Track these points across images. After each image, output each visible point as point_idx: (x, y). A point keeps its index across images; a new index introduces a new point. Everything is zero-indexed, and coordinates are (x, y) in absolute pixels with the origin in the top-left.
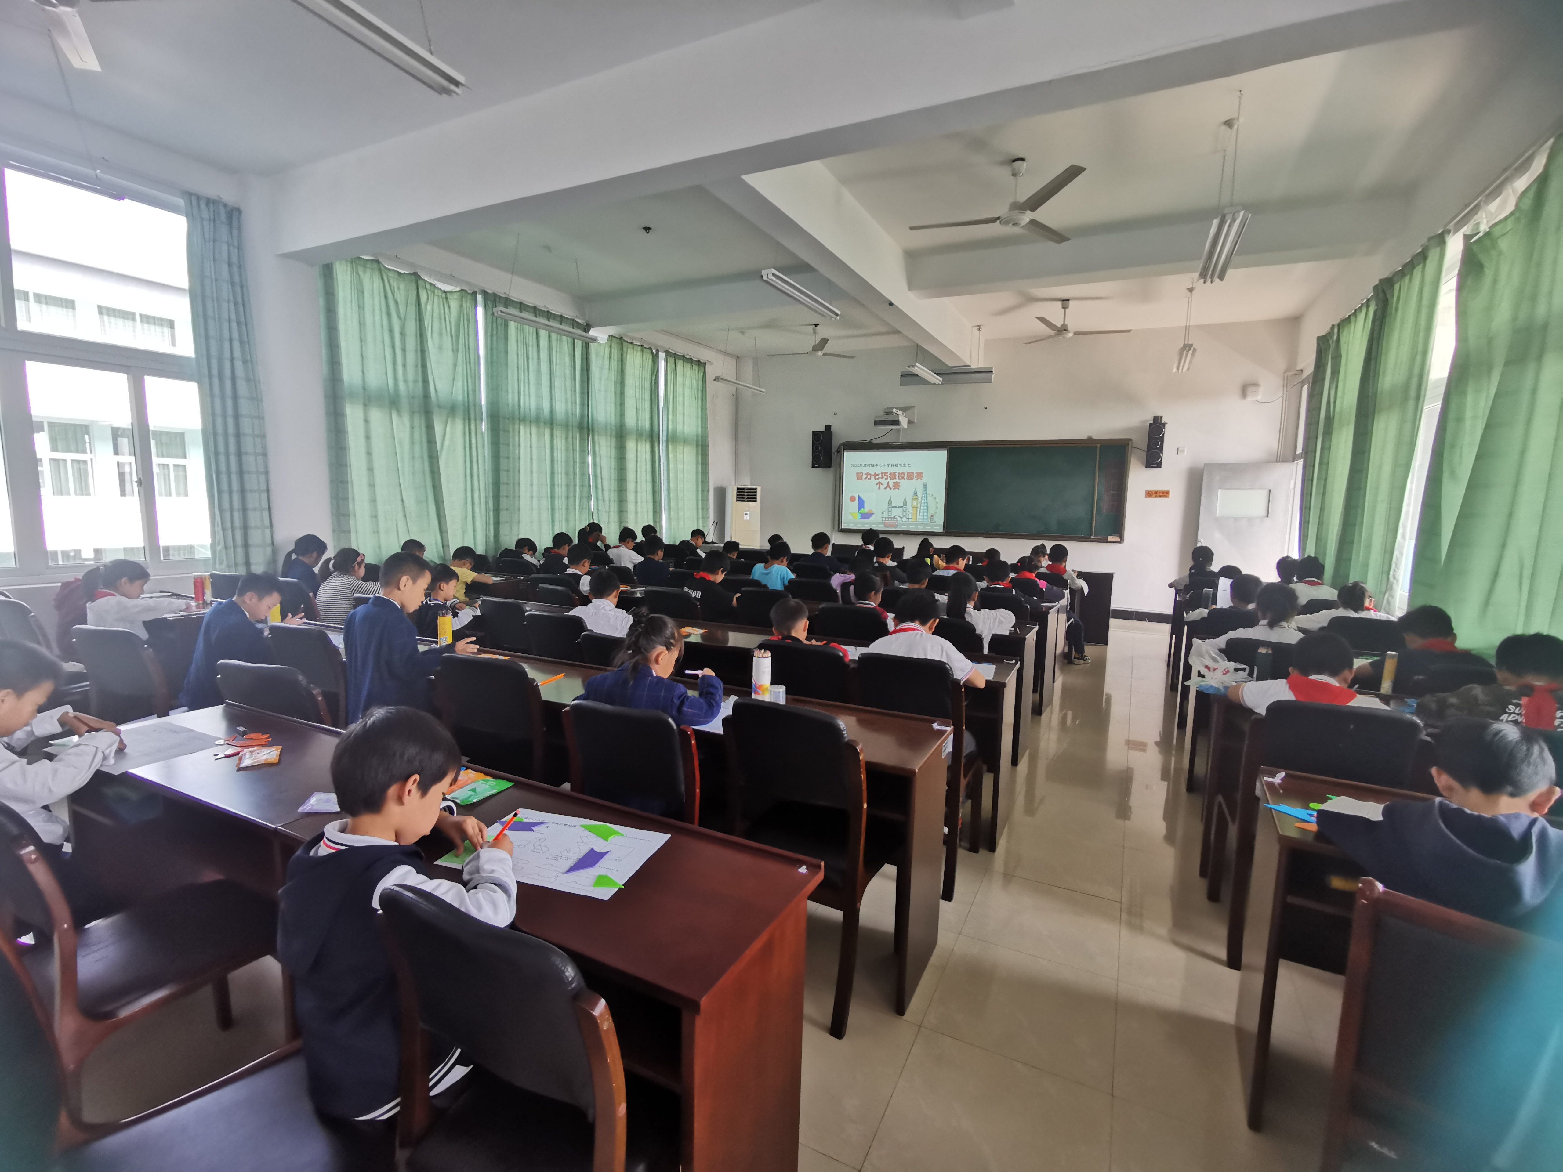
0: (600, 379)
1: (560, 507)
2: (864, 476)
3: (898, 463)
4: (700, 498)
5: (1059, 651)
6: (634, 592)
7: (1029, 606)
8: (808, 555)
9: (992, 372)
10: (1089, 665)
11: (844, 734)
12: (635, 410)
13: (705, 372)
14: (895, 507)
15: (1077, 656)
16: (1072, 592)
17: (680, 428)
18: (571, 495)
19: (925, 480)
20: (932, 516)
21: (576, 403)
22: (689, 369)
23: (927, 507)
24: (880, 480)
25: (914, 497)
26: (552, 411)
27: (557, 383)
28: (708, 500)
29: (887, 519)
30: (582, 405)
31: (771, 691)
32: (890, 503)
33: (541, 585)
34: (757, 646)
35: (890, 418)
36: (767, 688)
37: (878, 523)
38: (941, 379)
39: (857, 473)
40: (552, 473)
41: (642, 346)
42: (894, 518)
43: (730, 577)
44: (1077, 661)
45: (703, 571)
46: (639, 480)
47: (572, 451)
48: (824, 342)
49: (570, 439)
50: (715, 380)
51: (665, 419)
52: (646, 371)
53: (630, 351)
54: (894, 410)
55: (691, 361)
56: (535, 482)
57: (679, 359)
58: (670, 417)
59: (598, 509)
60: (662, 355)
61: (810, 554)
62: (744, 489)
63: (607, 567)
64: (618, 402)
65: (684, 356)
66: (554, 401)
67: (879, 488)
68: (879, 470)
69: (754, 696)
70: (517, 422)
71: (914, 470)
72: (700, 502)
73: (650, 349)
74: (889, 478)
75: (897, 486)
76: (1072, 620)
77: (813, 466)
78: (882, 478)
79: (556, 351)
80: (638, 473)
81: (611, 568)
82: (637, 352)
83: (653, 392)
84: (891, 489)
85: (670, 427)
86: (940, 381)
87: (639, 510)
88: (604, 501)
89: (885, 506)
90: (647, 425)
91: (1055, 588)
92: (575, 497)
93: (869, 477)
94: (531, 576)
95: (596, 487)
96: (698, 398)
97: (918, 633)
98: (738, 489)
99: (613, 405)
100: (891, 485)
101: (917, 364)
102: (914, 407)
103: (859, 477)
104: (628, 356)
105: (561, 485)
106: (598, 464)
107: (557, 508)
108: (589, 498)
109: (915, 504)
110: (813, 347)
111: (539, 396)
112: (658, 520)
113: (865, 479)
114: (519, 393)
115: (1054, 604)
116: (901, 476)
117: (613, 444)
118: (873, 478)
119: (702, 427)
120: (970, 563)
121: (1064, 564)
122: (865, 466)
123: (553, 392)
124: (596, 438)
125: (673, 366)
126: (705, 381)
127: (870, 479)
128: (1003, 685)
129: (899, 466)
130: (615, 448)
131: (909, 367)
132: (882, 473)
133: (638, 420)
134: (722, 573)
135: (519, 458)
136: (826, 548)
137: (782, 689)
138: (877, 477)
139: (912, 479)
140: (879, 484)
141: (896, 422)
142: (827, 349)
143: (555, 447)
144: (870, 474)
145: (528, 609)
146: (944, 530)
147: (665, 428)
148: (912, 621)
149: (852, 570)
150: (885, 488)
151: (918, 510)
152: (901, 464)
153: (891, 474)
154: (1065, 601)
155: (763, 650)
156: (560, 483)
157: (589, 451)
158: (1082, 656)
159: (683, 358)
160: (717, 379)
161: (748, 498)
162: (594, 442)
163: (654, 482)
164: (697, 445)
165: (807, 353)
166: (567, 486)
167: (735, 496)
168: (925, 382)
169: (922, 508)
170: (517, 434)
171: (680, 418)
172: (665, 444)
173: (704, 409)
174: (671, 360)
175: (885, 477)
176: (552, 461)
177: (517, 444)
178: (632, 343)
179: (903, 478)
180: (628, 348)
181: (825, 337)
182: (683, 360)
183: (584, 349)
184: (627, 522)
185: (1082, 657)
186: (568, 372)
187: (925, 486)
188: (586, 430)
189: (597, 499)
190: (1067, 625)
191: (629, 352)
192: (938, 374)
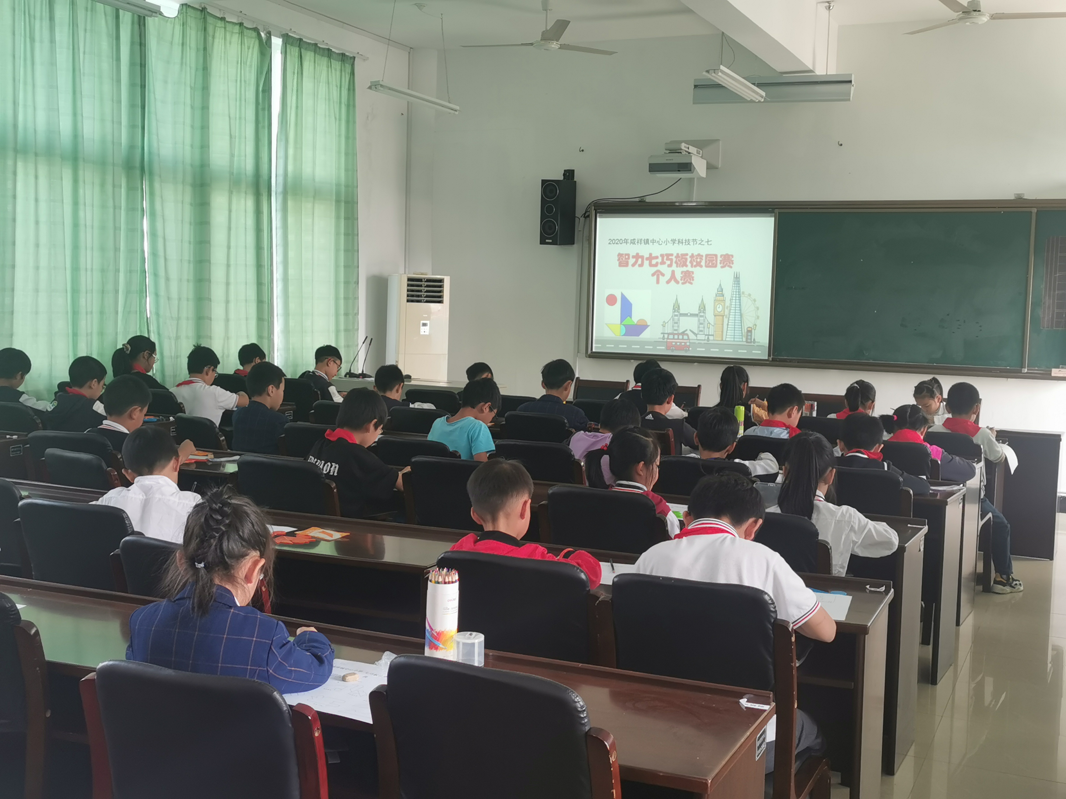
0: (166, 82)
1: (89, 310)
2: (632, 261)
3: (691, 238)
4: (342, 296)
5: (967, 568)
6: (220, 465)
7: (911, 492)
8: (533, 399)
9: (850, 82)
10: (1021, 594)
11: (583, 719)
12: (228, 138)
13: (353, 73)
14: (686, 315)
15: (999, 579)
16: (990, 465)
17: (307, 170)
18: (110, 287)
19: (736, 267)
20: (748, 331)
21: (120, 123)
22: (325, 68)
23: (741, 315)
24: (660, 267)
25: (718, 298)
26: (76, 136)
27: (87, 86)
28: (356, 298)
29: (671, 337)
30: (132, 126)
31: (458, 643)
32: (676, 307)
33: (49, 451)
34: (435, 561)
35: (676, 159)
36: (452, 637)
37: (656, 343)
38: (763, 94)
39: (620, 255)
40: (76, 247)
41: (241, 24)
42: (683, 333)
43: (391, 438)
44: (999, 588)
45: (341, 425)
46: (232, 262)
47: (111, 210)
48: (562, 25)
49: (109, 188)
50: (370, 88)
51: (282, 154)
52: (247, 69)
53: (219, 33)
54: (683, 146)
55: (329, 53)
56: (43, 262)
57: (306, 49)
58: (291, 152)
59: (158, 314)
60: (277, 42)
61: (538, 397)
62: (420, 280)
63: (171, 418)
64: (198, 124)
65: (316, 45)
66: (79, 118)
67: (658, 282)
68: (657, 250)
69: (428, 652)
70: (10, 154)
71: (719, 250)
72: (342, 302)
73: (256, 30)
74: (674, 265)
75: (688, 278)
76: (990, 515)
77: (543, 242)
78: (663, 263)
79: (85, 30)
80: (232, 251)
81: (178, 420)
82: (232, 36)
83: (260, 107)
84: (677, 282)
85: (290, 168)
86: (762, 97)
87: (232, 316)
88: (169, 298)
89: (669, 313)
90: (249, 166)
91: (957, 458)
92: (117, 291)
93: (640, 261)
94: (31, 435)
95: (156, 275)
96: (340, 120)
97: (726, 538)
98: (409, 280)
99: (188, 129)
100: (678, 276)
101: (722, 67)
102: (719, 140)
103: (623, 261)
104: (216, 41)
105: (92, 269)
106: (160, 233)
107: (83, 310)
108: (142, 292)
109: (719, 310)
110: (543, 33)
111: (53, 109)
112: (266, 334)
113: (633, 265)
114: (15, 103)
115: (955, 488)
116: (697, 260)
117: (188, 198)
118: (646, 263)
119: (347, 170)
120: (814, 414)
121: (974, 417)
122: (633, 242)
123: (79, 103)
124: (157, 185)
125: (296, 60)
126: (354, 90)
127: (641, 265)
128: (864, 630)
129: (691, 243)
130: (191, 204)
131: (708, 71)
132: (662, 256)
133: (232, 155)
134: (376, 428)
135: (14, 220)
136: (566, 389)
137: (478, 639)
138: (654, 262)
139: (716, 266)
140: (658, 274)
141: (686, 167)
142: (567, 38)
143: (81, 201)
144: (642, 257)
145: (24, 493)
146: (769, 355)
147: (281, 171)
148: (718, 515)
149: (607, 426)
150: (668, 282)
151: (726, 320)
152: (694, 240)
153: (678, 256)
154: (975, 482)
155: (445, 570)
156: (89, 267)
157: (143, 210)
158: (1008, 579)
159: (315, 47)
160: (374, 86)
161: (427, 296)
162: (152, 194)
163: (259, 266)
164: (338, 201)
165: (532, 44)
166: (103, 271)
167: (405, 293)
168: (736, 98)
169: (732, 317)
170: (10, 175)
171: (307, 154)
172: (280, 198)
173: (350, 137)
174: (294, 51)
175: (668, 262)
176: (76, 225)
177: (10, 193)
178: (223, 19)
179: (699, 264)
180: (215, 26)
181: (563, 16)
182: (315, 52)
183: (136, 26)
184: (210, 338)
185: (1008, 582)
186: (106, 66)
187: (737, 279)
188: (138, 172)
189: (157, 295)
190: (981, 523)
191: (217, 35)
192: (759, 85)
